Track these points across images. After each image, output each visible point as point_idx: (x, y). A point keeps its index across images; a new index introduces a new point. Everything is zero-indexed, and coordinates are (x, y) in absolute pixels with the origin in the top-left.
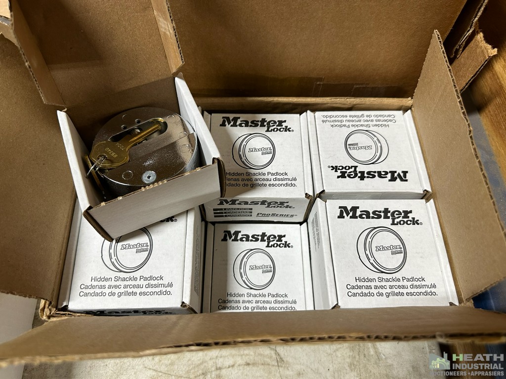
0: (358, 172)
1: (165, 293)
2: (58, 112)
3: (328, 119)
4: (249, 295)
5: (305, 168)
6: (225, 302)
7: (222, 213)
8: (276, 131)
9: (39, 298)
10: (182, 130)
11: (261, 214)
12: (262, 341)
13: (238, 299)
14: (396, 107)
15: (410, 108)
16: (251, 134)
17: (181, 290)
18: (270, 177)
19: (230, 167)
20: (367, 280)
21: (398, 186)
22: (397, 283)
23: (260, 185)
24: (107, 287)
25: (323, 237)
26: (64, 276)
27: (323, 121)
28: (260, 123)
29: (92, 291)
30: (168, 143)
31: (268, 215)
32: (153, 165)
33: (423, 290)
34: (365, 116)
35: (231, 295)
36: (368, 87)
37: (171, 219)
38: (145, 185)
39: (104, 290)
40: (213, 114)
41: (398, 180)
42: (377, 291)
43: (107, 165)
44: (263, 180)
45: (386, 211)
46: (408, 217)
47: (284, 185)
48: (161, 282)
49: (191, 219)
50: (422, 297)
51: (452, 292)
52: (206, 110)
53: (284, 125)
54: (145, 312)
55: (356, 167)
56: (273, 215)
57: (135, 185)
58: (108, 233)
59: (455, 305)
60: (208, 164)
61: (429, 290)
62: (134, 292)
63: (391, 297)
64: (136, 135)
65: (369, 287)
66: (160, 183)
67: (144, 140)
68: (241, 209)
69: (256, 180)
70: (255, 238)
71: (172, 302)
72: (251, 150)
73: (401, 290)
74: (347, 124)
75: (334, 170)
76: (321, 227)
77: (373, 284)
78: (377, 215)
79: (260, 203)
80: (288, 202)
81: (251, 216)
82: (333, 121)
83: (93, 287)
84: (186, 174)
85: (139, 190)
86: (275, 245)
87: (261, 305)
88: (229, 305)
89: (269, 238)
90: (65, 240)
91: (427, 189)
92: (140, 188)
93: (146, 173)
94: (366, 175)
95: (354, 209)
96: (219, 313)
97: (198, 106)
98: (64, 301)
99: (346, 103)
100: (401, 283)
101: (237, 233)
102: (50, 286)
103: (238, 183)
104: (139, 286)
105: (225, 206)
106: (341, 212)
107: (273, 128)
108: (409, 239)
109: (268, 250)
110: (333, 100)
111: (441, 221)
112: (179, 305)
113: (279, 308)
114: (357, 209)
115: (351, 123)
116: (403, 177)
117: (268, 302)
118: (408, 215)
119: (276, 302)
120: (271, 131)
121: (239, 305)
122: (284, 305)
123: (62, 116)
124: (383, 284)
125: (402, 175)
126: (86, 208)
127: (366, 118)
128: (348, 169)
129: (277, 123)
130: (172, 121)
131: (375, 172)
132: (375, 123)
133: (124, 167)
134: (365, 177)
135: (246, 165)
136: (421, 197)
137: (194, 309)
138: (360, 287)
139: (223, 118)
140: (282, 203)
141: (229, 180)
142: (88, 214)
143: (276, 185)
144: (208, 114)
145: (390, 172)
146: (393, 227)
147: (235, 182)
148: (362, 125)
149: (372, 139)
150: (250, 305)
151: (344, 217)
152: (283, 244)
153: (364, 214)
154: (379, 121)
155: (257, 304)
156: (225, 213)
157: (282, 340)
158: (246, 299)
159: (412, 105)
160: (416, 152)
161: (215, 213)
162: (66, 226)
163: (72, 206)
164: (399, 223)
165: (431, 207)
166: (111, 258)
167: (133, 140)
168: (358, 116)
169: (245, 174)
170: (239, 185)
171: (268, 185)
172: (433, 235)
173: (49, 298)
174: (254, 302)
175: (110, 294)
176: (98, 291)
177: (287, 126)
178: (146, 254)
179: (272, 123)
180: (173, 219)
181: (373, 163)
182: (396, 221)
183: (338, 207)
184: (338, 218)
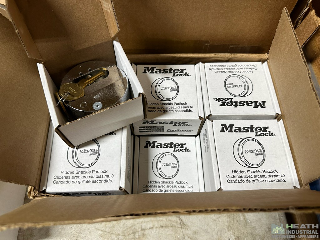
0: (233, 102)
1: (108, 181)
2: (38, 64)
3: (213, 68)
4: (163, 182)
5: (198, 100)
6: (147, 187)
7: (145, 129)
8: (180, 76)
9: (28, 185)
10: (118, 75)
11: (170, 130)
12: (174, 212)
13: (155, 185)
14: (256, 60)
15: (267, 60)
16: (163, 78)
17: (119, 179)
18: (176, 106)
19: (150, 99)
20: (240, 172)
21: (259, 111)
22: (260, 174)
23: (169, 111)
24: (71, 177)
25: (211, 145)
26: (43, 171)
27: (210, 69)
28: (168, 71)
29: (61, 180)
30: (109, 84)
31: (174, 131)
32: (100, 98)
33: (276, 178)
34: (237, 66)
35: (151, 182)
36: (239, 47)
37: (112, 133)
38: (95, 111)
39: (69, 180)
40: (138, 65)
41: (259, 107)
42: (246, 179)
43: (70, 98)
44: (172, 108)
45: (252, 127)
46: (266, 131)
47: (185, 111)
48: (106, 174)
49: (125, 133)
50: (276, 183)
51: (295, 179)
52: (134, 62)
53: (184, 72)
54: (96, 193)
55: (232, 99)
56: (178, 130)
57: (89, 111)
58: (71, 142)
59: (298, 188)
60: (135, 97)
61: (280, 178)
62: (89, 180)
63: (255, 183)
64: (89, 79)
65: (241, 177)
66: (105, 110)
67: (93, 82)
68: (157, 127)
69: (167, 108)
70: (166, 146)
71: (113, 187)
73: (262, 179)
74: (226, 71)
75: (218, 101)
76: (210, 138)
77: (243, 175)
78: (246, 130)
79: (169, 123)
80: (187, 122)
81: (163, 131)
82: (216, 69)
83: (62, 178)
84: (122, 104)
85: (91, 114)
86: (179, 150)
87: (170, 189)
88: (150, 189)
89: (175, 146)
90: (44, 147)
91: (279, 113)
92: (92, 113)
93: (95, 103)
94: (238, 104)
95: (231, 126)
96: (144, 194)
97: (129, 60)
98: (43, 187)
99: (225, 57)
100: (262, 174)
101: (154, 143)
102: (34, 177)
103: (155, 110)
104: (91, 177)
105: (147, 125)
106: (223, 128)
107: (177, 74)
108: (267, 145)
109: (174, 153)
110: (216, 55)
111: (288, 133)
112: (118, 189)
113: (182, 191)
114: (233, 126)
115: (228, 70)
116: (263, 105)
117: (175, 187)
118: (266, 130)
119: (180, 187)
120: (176, 76)
121: (156, 189)
122: (185, 189)
123: (40, 67)
124: (250, 174)
125: (262, 103)
126: (57, 126)
127: (238, 67)
128: (227, 100)
129: (180, 71)
130: (112, 70)
131: (244, 102)
132: (244, 70)
133: (81, 100)
135: (160, 98)
136: (274, 118)
137: (127, 191)
138: (235, 177)
139: (145, 67)
140: (184, 123)
141: (149, 108)
142: (58, 130)
143: (180, 111)
144: (135, 65)
145: (254, 102)
146: (256, 138)
147: (153, 109)
148: (235, 72)
149: (242, 80)
150: (163, 189)
151: (224, 131)
152: (184, 150)
153: (237, 129)
154: (246, 68)
155: (168, 188)
156: (147, 129)
157: (187, 211)
158: (161, 185)
159: (268, 58)
160: (270, 89)
161: (140, 130)
162: (44, 138)
163: (48, 125)
164: (260, 135)
165: (281, 124)
166: (73, 159)
167: (87, 82)
168: (233, 66)
169: (159, 104)
170: (155, 111)
171: (174, 111)
172: (283, 142)
173: (34, 185)
174: (166, 187)
175: (73, 182)
176: (65, 180)
177: (186, 73)
178: (96, 156)
179: (176, 71)
180: (114, 133)
181: (243, 96)
182: (259, 133)
183: (221, 125)
184: (221, 132)
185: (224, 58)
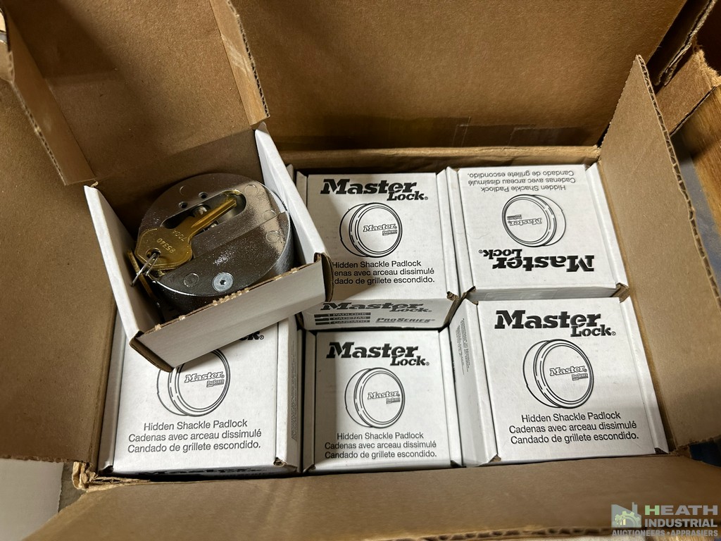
0: (522, 259)
1: (250, 445)
2: (86, 187)
3: (478, 179)
4: (369, 436)
5: (445, 253)
6: (334, 447)
7: (328, 319)
8: (403, 199)
9: (71, 461)
10: (268, 207)
11: (383, 319)
13: (353, 442)
14: (575, 160)
15: (596, 161)
16: (366, 205)
17: (273, 440)
18: (395, 268)
19: (338, 255)
20: (538, 419)
21: (580, 279)
22: (581, 422)
23: (382, 281)
24: (167, 438)
25: (474, 357)
26: (105, 423)
27: (471, 183)
28: (378, 188)
29: (146, 444)
31: (393, 320)
32: (228, 264)
34: (531, 174)
35: (343, 437)
36: (535, 130)
37: (255, 336)
38: (217, 296)
39: (163, 443)
40: (310, 176)
41: (580, 269)
42: (553, 434)
43: (160, 264)
44: (387, 273)
45: (564, 316)
46: (595, 325)
47: (416, 280)
48: (244, 429)
49: (284, 333)
50: (616, 441)
51: (658, 432)
52: (300, 170)
53: (414, 189)
54: (222, 470)
55: (519, 251)
58: (166, 361)
59: (665, 453)
60: (308, 263)
61: (626, 431)
62: (206, 444)
63: (572, 443)
64: (201, 217)
65: (542, 429)
66: (240, 293)
68: (354, 314)
69: (376, 273)
70: (375, 353)
71: (261, 458)
72: (367, 229)
73: (587, 433)
74: (506, 185)
75: (488, 256)
76: (472, 342)
77: (546, 424)
78: (551, 322)
79: (382, 306)
80: (422, 305)
81: (369, 321)
82: (485, 182)
83: (147, 438)
84: (277, 278)
85: (210, 305)
86: (404, 362)
87: (386, 451)
88: (340, 451)
89: (394, 352)
90: (104, 370)
91: (623, 283)
92: (211, 301)
93: (218, 276)
94: (534, 263)
95: (519, 314)
97: (287, 166)
98: (106, 460)
99: (503, 155)
100: (586, 422)
101: (348, 346)
102: (85, 442)
103: (350, 278)
104: (212, 436)
105: (332, 311)
106: (500, 320)
107: (397, 194)
108: (596, 356)
109: (394, 369)
110: (484, 151)
111: (643, 329)
112: (271, 463)
113: (412, 455)
114: (523, 315)
115: (511, 185)
116: (588, 265)
117: (396, 446)
118: (595, 321)
119: (407, 445)
120: (395, 199)
121: (355, 451)
122: (419, 450)
123: (92, 194)
124: (561, 423)
125: (586, 261)
126: (134, 335)
127: (532, 177)
128: (509, 255)
129: (404, 188)
130: (250, 190)
131: (547, 258)
132: (545, 183)
133: (186, 267)
134: (533, 266)
135: (360, 251)
136: (614, 294)
138: (529, 430)
139: (325, 181)
140: (413, 306)
141: (337, 274)
142: (137, 344)
143: (405, 281)
144: (302, 175)
145: (569, 257)
146: (575, 340)
147: (346, 277)
148: (526, 188)
149: (542, 208)
150: (370, 451)
151: (503, 327)
152: (415, 361)
153: (532, 322)
154: (551, 180)
155: (381, 450)
156: (332, 319)
158: (364, 441)
159: (599, 157)
160: (605, 226)
161: (316, 320)
162: (105, 350)
163: (111, 319)
164: (583, 333)
165: (628, 308)
166: (171, 396)
167: (197, 224)
168: (521, 174)
169: (359, 265)
170: (351, 282)
171: (393, 281)
172: (631, 349)
173: (85, 458)
174: (376, 446)
175: (172, 448)
176: (155, 443)
177: (418, 192)
178: (221, 387)
179: (396, 188)
180: (259, 335)
181: (543, 245)
182: (579, 330)
183: (495, 312)
184: (496, 328)
185: (501, 157)
